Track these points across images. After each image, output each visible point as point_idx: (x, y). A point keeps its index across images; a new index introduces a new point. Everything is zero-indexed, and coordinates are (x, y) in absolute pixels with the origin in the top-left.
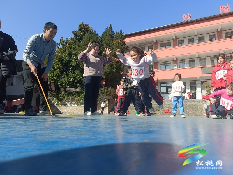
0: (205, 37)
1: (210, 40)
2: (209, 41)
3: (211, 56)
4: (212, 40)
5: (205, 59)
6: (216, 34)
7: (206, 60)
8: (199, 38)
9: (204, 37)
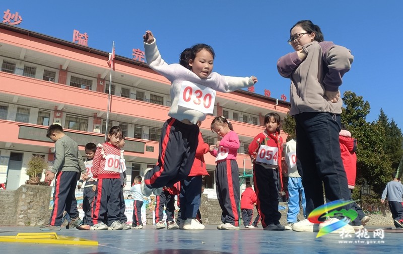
0: (37, 70)
1: (46, 79)
2: (44, 79)
3: (40, 109)
4: (48, 80)
5: (28, 111)
6: (57, 72)
7: (29, 113)
8: (25, 67)
9: (35, 69)
